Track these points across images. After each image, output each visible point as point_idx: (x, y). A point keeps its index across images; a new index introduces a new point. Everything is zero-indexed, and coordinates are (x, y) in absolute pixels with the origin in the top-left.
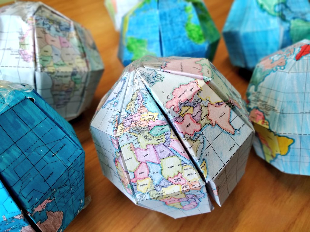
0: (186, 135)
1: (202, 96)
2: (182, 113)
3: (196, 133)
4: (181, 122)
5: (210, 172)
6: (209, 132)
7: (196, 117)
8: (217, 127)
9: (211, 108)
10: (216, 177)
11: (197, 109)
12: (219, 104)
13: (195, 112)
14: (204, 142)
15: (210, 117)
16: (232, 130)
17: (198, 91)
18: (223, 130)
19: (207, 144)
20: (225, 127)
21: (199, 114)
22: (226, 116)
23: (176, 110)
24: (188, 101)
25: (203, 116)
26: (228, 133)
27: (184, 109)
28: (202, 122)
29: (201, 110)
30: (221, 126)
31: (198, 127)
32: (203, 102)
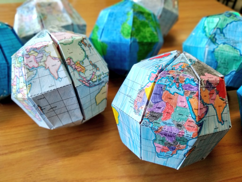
0: (27, 66)
1: (47, 49)
2: (30, 53)
3: (33, 68)
4: (27, 58)
5: (31, 92)
6: (41, 71)
7: (38, 59)
8: (48, 70)
9: (49, 59)
10: (33, 96)
11: (40, 55)
12: (54, 58)
13: (38, 56)
14: (36, 74)
15: (46, 63)
16: (57, 77)
17: (45, 46)
18: (51, 74)
19: (37, 76)
20: (53, 73)
21: (41, 58)
22: (57, 67)
23: (28, 50)
24: (37, 48)
25: (42, 60)
26: (54, 77)
27: (32, 52)
28: (40, 64)
29: (42, 57)
30: (51, 71)
31: (36, 65)
32: (46, 53)
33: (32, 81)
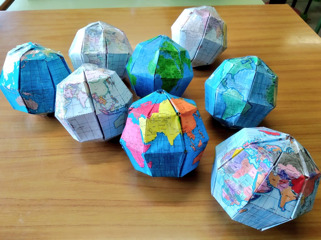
0: (65, 96)
1: (79, 86)
2: (68, 87)
3: (69, 98)
4: (66, 90)
5: (67, 114)
6: (74, 100)
7: (73, 92)
8: (79, 101)
9: (80, 93)
10: (68, 118)
11: (75, 89)
12: (84, 93)
13: (73, 90)
14: (71, 103)
15: (78, 95)
16: (84, 106)
17: (79, 83)
18: (81, 103)
19: (71, 104)
20: (82, 103)
21: (75, 92)
22: (85, 99)
23: (66, 85)
24: (73, 84)
25: (75, 93)
26: (82, 106)
27: (70, 87)
28: (74, 96)
29: (76, 91)
30: (81, 101)
31: (71, 96)
32: (78, 88)
33: (67, 107)
